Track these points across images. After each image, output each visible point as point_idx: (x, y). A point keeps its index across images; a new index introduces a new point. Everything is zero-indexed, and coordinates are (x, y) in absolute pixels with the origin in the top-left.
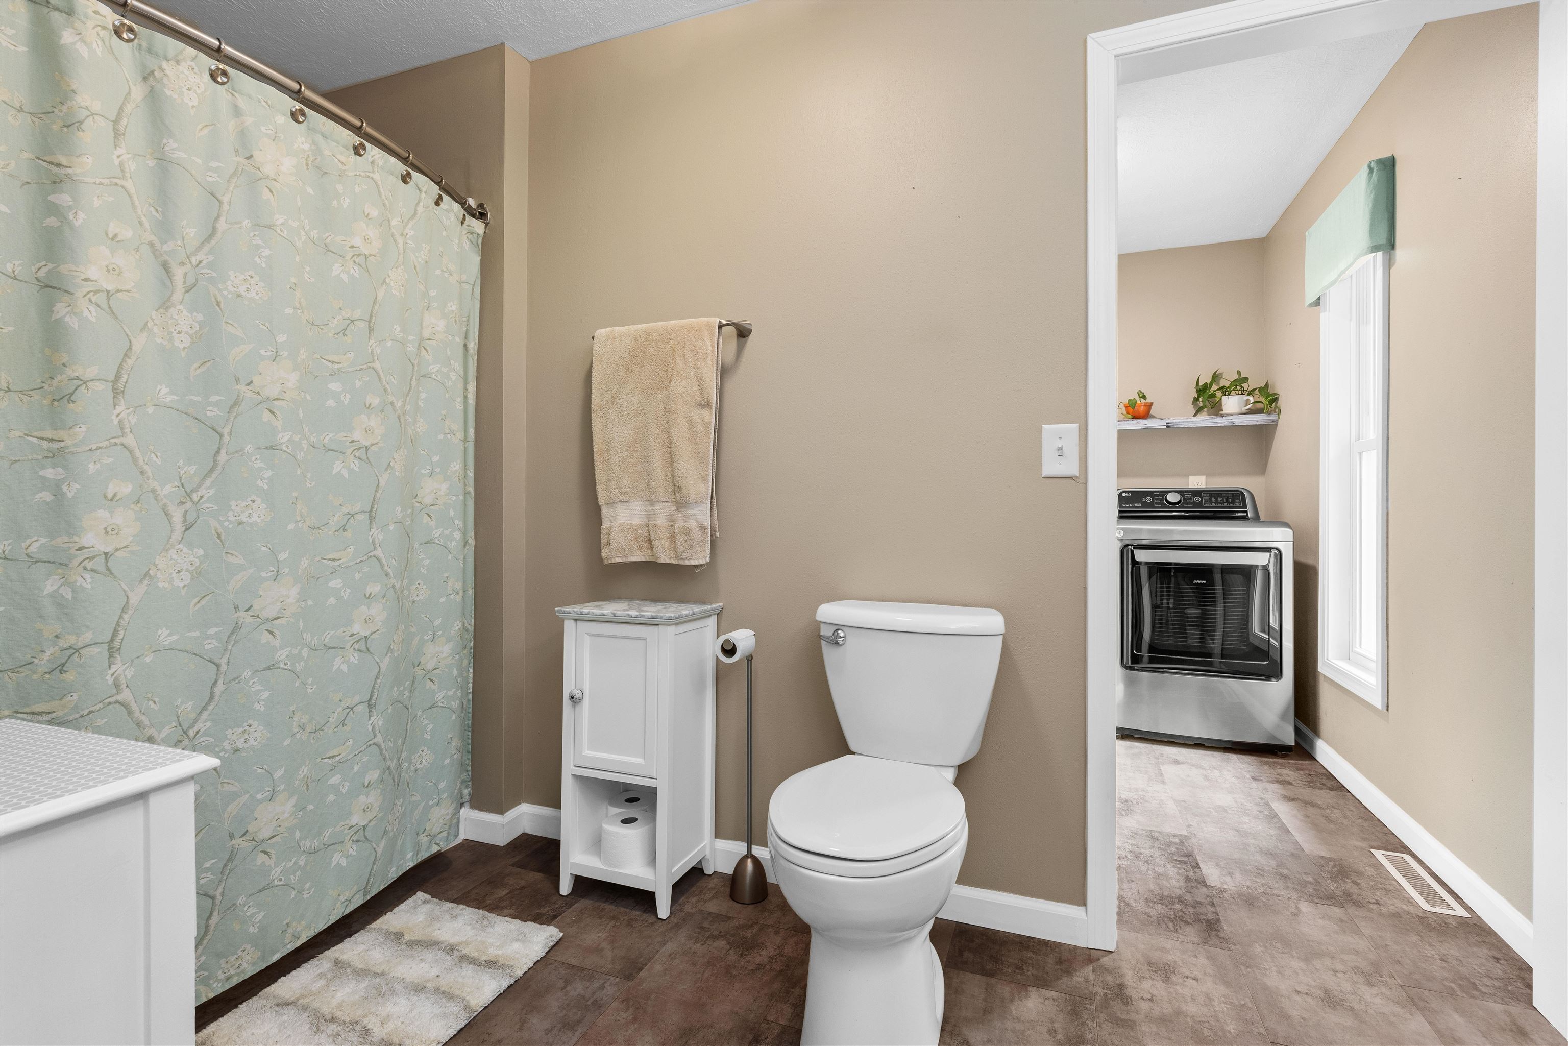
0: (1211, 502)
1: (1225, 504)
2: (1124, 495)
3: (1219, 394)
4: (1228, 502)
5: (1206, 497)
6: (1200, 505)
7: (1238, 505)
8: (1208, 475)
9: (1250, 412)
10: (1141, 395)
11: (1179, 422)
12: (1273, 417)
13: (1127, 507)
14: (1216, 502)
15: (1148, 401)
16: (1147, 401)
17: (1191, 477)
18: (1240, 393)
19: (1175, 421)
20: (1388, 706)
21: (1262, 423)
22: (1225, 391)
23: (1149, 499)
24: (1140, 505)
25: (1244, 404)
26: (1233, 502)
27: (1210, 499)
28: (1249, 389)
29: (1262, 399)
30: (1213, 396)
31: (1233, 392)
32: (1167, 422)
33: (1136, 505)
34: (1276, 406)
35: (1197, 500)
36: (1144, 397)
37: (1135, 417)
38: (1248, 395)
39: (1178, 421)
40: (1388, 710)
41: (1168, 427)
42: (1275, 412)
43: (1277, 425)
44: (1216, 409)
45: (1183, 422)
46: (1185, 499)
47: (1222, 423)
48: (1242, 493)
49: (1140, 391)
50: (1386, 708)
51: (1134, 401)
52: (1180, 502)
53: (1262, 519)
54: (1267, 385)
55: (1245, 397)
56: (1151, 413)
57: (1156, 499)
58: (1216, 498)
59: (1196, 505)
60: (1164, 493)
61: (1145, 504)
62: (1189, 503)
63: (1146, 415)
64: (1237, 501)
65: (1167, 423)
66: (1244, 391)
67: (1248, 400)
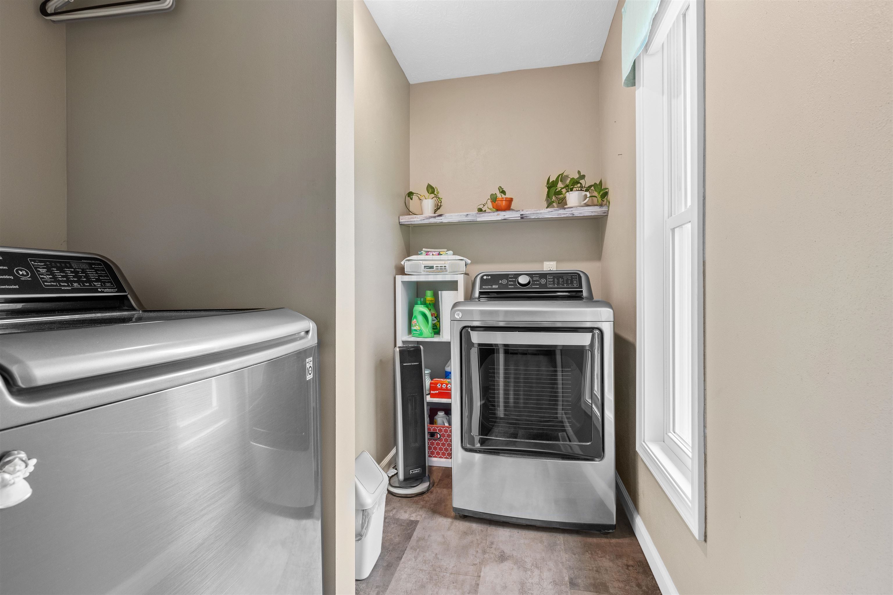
0: (554, 284)
1: (565, 285)
2: (485, 277)
3: (564, 191)
4: (567, 284)
5: (550, 279)
6: (545, 286)
7: (575, 285)
8: (558, 261)
9: (587, 205)
10: (501, 190)
11: (531, 214)
12: (604, 209)
13: (487, 288)
14: (558, 283)
15: (508, 195)
16: (506, 196)
17: (545, 263)
18: (580, 189)
19: (527, 213)
20: (706, 536)
21: (596, 214)
22: (570, 188)
23: (504, 282)
24: (497, 287)
25: (582, 198)
26: (572, 283)
27: (554, 281)
28: (587, 186)
29: (596, 194)
30: (560, 193)
31: (574, 189)
32: (521, 213)
33: (494, 287)
34: (607, 199)
35: (543, 281)
36: (503, 192)
37: (498, 209)
38: (586, 191)
39: (529, 212)
40: (705, 540)
41: (522, 218)
42: (606, 205)
43: (607, 215)
44: (562, 203)
45: (534, 213)
46: (533, 281)
47: (564, 214)
48: (579, 275)
49: (500, 187)
50: (703, 538)
51: (495, 196)
52: (529, 283)
53: (595, 298)
54: (601, 182)
55: (584, 193)
56: (512, 207)
57: (510, 281)
58: (558, 280)
59: (541, 286)
60: (517, 276)
61: (501, 286)
62: (537, 284)
63: (508, 208)
64: (575, 282)
65: (521, 215)
66: (582, 187)
67: (586, 195)
